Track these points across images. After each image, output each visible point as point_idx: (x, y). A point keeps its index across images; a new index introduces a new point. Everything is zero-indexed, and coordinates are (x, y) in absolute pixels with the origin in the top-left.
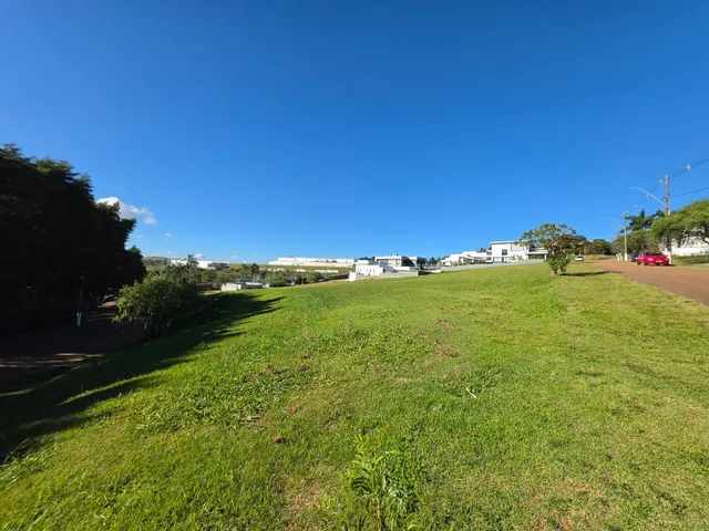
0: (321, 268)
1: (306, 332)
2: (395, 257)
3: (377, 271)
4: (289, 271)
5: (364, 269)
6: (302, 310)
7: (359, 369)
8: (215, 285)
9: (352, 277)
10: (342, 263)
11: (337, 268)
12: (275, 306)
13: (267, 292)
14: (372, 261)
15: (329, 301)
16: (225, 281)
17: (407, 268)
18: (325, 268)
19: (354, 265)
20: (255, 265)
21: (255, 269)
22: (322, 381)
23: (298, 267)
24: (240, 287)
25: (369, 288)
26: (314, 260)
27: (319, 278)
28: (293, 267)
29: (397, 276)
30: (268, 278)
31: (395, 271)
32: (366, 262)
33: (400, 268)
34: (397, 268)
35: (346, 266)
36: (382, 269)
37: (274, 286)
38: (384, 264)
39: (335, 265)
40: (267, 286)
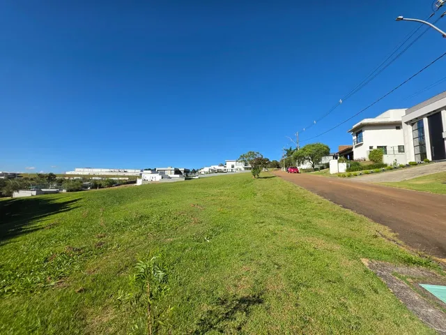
0: (114, 176)
1: (101, 221)
2: (169, 168)
3: (158, 178)
4: (85, 178)
5: (148, 176)
6: (98, 207)
7: (142, 238)
8: (4, 192)
9: (139, 182)
10: (131, 172)
11: (128, 176)
12: (72, 206)
13: (64, 195)
14: (154, 171)
15: (121, 199)
16: (17, 189)
17: (178, 176)
18: (117, 176)
19: (141, 174)
20: (51, 174)
21: (51, 178)
22: (115, 250)
23: (94, 176)
24: (34, 193)
25: (150, 189)
26: (108, 170)
27: (112, 183)
28: (89, 176)
29: (170, 181)
30: (66, 184)
31: (170, 178)
32: (150, 172)
33: (173, 175)
34: (171, 176)
35: (135, 174)
36: (161, 176)
37: (71, 191)
38: (162, 173)
39: (126, 174)
40: (64, 191)
